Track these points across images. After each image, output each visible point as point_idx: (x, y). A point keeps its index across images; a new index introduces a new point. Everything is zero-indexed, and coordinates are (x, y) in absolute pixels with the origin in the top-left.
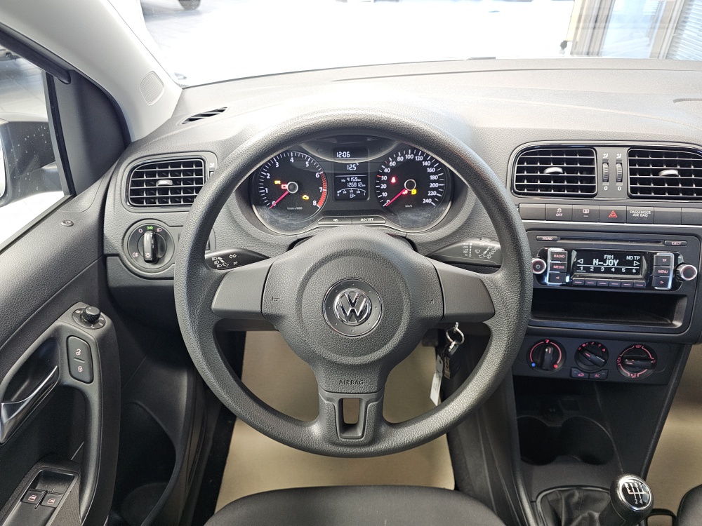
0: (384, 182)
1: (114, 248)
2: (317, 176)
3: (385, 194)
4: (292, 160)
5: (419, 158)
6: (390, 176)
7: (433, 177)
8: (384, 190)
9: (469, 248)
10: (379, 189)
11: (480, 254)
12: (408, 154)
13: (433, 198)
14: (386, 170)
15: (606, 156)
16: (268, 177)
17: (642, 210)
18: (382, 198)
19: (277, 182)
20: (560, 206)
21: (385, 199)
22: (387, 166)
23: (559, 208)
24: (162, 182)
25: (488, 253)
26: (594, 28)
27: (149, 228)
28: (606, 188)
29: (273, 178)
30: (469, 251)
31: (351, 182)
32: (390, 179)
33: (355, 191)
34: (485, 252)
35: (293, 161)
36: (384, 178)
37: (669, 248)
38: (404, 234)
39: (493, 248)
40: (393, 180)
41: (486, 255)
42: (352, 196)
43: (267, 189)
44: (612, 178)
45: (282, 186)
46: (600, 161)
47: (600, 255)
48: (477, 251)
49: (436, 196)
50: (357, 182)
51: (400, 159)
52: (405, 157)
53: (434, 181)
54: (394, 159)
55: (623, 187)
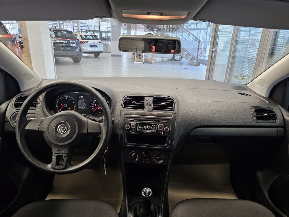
1: (8, 119)
2: (73, 103)
3: (93, 109)
4: (66, 98)
8: (93, 108)
10: (91, 107)
14: (93, 102)
15: (147, 99)
17: (155, 113)
18: (92, 110)
20: (134, 111)
21: (93, 110)
22: (94, 101)
23: (134, 112)
28: (147, 107)
29: (60, 103)
31: (83, 105)
32: (94, 104)
33: (84, 107)
36: (93, 104)
37: (162, 123)
38: (94, 119)
40: (96, 105)
42: (83, 109)
43: (58, 106)
44: (149, 104)
46: (146, 101)
47: (145, 124)
50: (85, 105)
55: (151, 107)
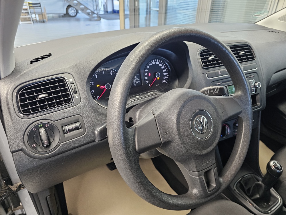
0: (146, 76)
3: (147, 82)
5: (158, 63)
6: (148, 73)
7: (164, 71)
8: (147, 80)
9: (208, 91)
10: (145, 80)
11: (213, 92)
12: (153, 62)
13: (165, 79)
14: (146, 71)
16: (93, 84)
19: (98, 86)
22: (146, 69)
23: (219, 71)
24: (40, 96)
25: (216, 91)
26: (135, 15)
27: (40, 126)
29: (95, 84)
30: (208, 92)
32: (148, 74)
33: (136, 83)
34: (215, 91)
35: (104, 73)
36: (146, 74)
39: (218, 88)
40: (150, 75)
41: (216, 92)
42: (135, 85)
43: (93, 90)
45: (101, 87)
48: (211, 91)
49: (167, 79)
50: (136, 78)
51: (150, 64)
52: (152, 63)
53: (165, 72)
54: (149, 65)
